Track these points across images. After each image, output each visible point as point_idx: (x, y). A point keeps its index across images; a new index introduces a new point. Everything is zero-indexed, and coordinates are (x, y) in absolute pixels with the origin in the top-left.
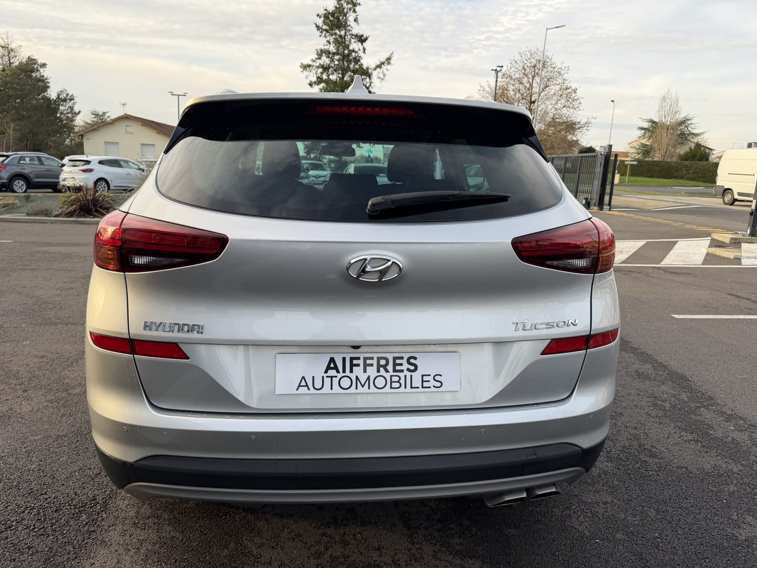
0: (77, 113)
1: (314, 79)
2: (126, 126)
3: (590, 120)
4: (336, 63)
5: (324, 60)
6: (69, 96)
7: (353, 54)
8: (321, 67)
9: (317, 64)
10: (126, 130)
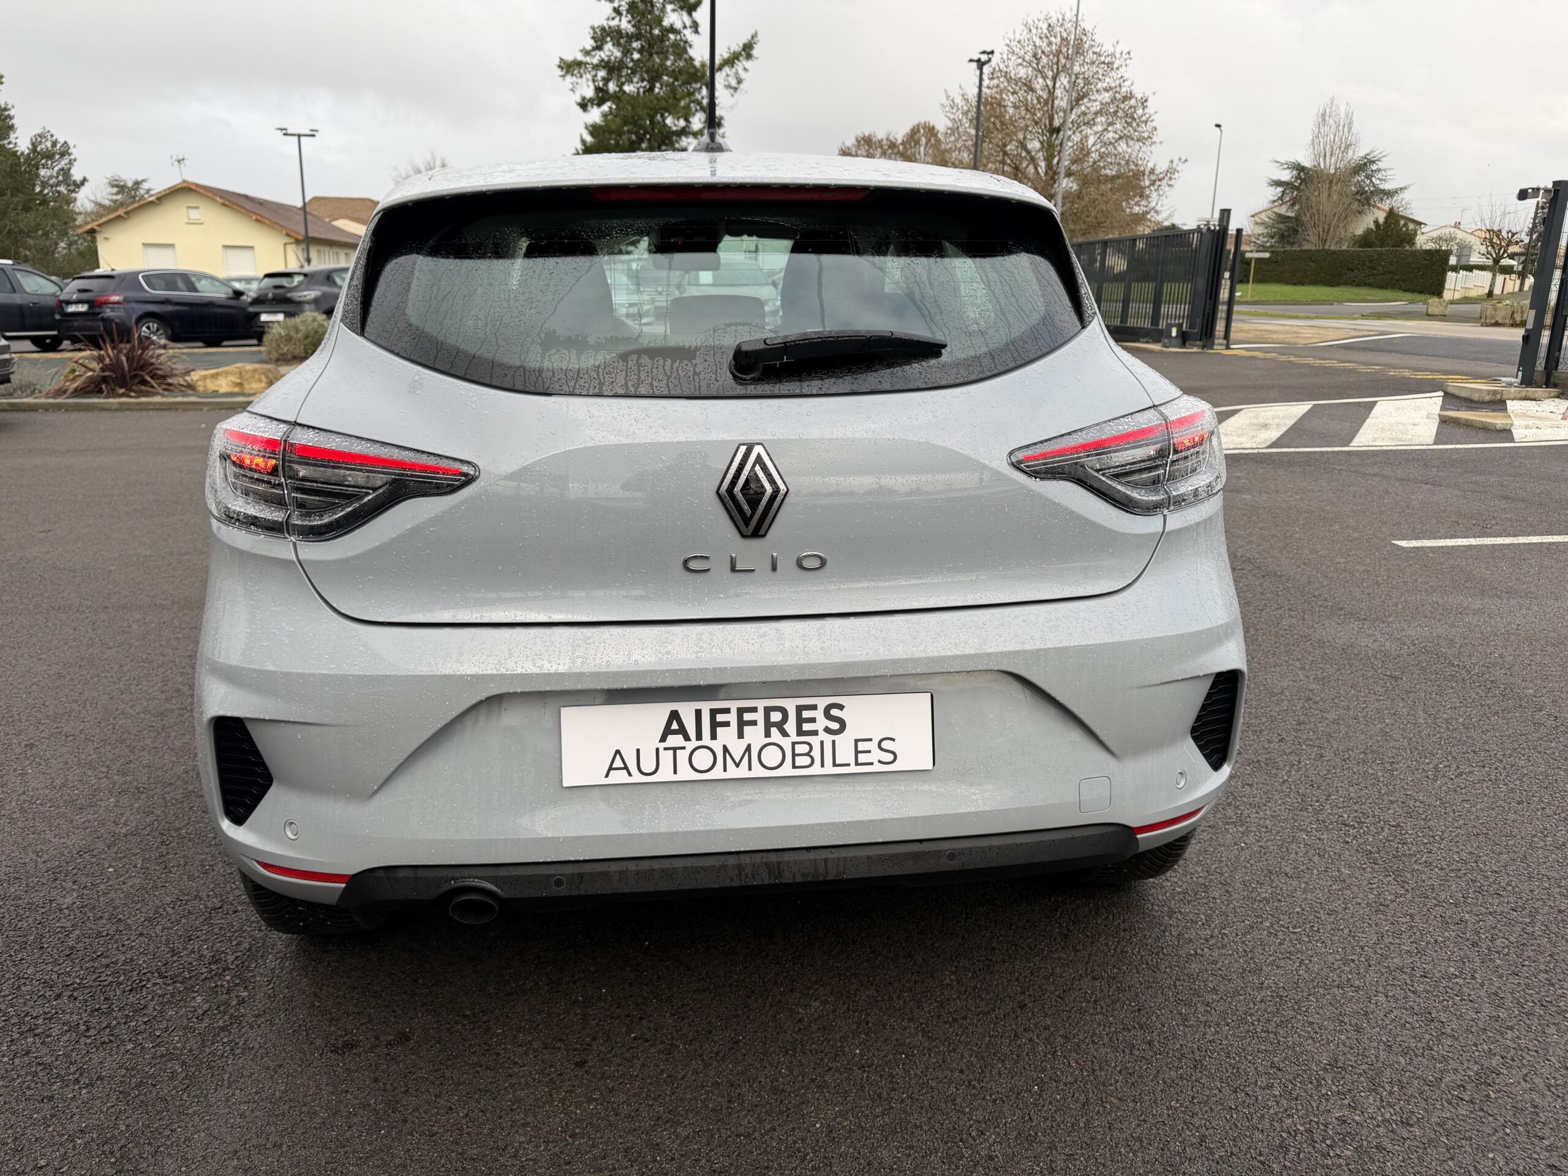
0: (78, 182)
1: (590, 93)
2: (188, 207)
3: (1174, 165)
4: (636, 56)
5: (610, 50)
6: (58, 147)
7: (672, 36)
8: (604, 67)
9: (595, 61)
10: (188, 216)
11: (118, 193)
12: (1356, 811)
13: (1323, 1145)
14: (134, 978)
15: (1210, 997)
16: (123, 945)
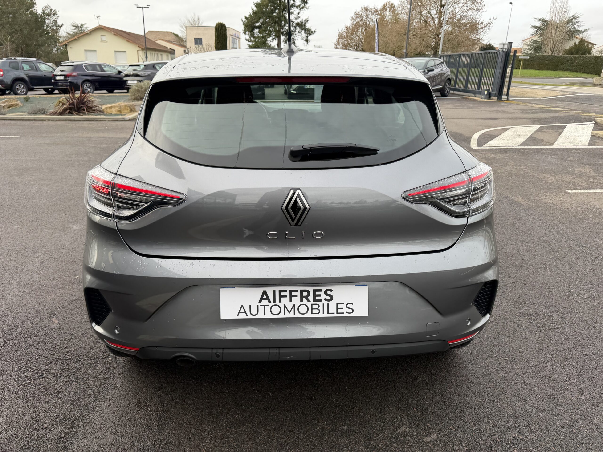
0: (60, 25)
2: (101, 36)
3: (491, 20)
6: (52, 11)
10: (101, 39)
11: (75, 29)
12: (536, 309)
13: (506, 447)
14: (77, 357)
15: (469, 385)
16: (74, 344)
